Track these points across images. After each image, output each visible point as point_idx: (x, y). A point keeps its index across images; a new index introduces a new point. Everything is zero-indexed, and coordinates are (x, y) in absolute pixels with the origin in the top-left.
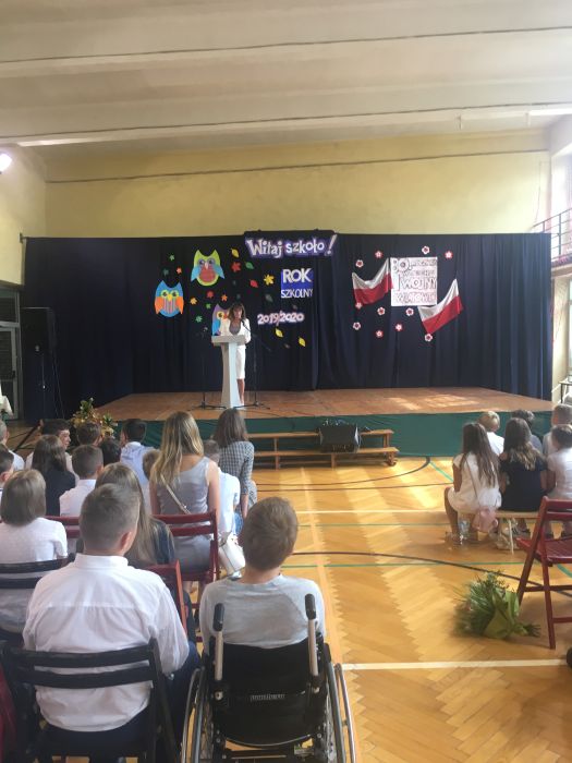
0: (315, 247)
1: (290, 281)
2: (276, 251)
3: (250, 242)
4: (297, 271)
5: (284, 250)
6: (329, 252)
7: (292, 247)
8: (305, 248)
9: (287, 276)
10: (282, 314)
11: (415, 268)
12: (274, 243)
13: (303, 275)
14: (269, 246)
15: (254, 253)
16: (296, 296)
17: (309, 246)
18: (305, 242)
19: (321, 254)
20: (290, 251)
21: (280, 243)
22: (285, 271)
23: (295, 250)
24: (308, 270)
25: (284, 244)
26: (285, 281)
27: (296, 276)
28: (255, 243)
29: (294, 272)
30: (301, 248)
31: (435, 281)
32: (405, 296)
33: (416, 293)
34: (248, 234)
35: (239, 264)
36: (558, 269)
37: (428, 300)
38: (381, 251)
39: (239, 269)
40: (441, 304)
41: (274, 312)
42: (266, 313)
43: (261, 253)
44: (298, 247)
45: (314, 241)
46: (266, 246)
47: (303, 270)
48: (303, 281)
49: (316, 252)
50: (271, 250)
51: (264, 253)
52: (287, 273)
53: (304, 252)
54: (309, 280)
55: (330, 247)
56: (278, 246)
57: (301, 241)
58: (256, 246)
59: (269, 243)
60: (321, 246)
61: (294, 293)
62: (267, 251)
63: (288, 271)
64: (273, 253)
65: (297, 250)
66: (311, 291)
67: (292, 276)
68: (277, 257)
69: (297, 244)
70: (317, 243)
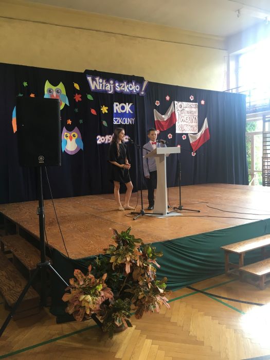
0: (134, 88)
1: (119, 112)
2: (109, 87)
3: (89, 79)
4: (123, 104)
5: (114, 87)
6: (142, 93)
7: (119, 86)
8: (128, 88)
9: (117, 107)
11: (186, 109)
12: (108, 81)
13: (128, 108)
14: (104, 83)
15: (93, 88)
16: (123, 123)
17: (131, 87)
18: (128, 83)
19: (138, 94)
20: (118, 89)
21: (112, 82)
22: (115, 104)
23: (122, 88)
24: (131, 104)
25: (114, 83)
26: (115, 111)
27: (123, 108)
28: (93, 80)
29: (122, 105)
30: (126, 88)
31: (197, 118)
32: (182, 127)
33: (187, 125)
34: (88, 72)
35: (80, 96)
36: (249, 114)
37: (193, 130)
38: (169, 96)
39: (80, 99)
40: (200, 133)
41: (109, 134)
42: (103, 135)
43: (98, 88)
44: (124, 87)
45: (134, 83)
46: (102, 83)
47: (127, 104)
48: (127, 112)
49: (134, 91)
50: (105, 86)
51: (101, 88)
52: (117, 105)
53: (128, 91)
54: (131, 112)
55: (143, 89)
56: (110, 84)
57: (125, 83)
58: (94, 82)
59: (104, 81)
60: (137, 88)
61: (122, 121)
62: (102, 87)
63: (118, 104)
64: (107, 89)
65: (123, 89)
66: (133, 120)
67: (120, 108)
68: (110, 92)
69: (123, 84)
70: (135, 85)
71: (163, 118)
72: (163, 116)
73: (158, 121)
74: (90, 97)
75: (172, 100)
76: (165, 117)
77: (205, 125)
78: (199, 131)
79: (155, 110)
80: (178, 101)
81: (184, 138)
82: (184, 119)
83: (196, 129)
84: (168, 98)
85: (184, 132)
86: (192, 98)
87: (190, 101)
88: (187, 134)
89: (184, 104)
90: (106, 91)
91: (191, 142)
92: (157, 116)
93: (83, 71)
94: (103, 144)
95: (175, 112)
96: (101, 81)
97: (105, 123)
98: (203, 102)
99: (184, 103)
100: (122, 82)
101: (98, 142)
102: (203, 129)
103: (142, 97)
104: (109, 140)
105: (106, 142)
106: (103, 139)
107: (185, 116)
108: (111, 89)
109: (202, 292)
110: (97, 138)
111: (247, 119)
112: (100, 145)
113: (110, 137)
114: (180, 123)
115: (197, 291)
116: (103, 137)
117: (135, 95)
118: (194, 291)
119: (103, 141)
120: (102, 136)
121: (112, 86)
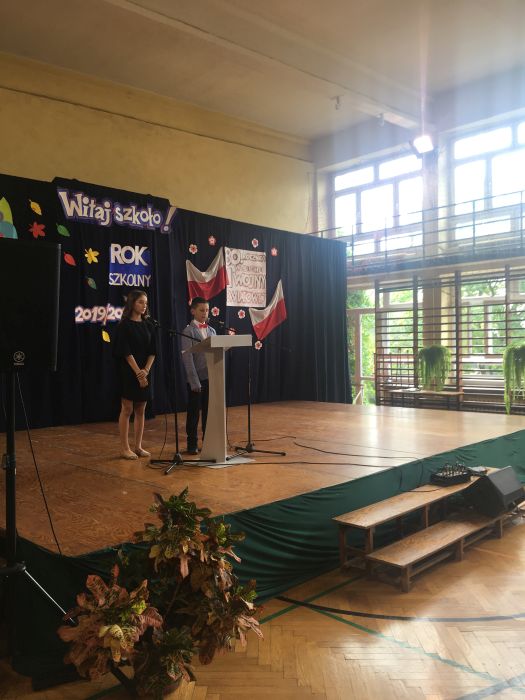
0: (150, 218)
1: (121, 262)
2: (102, 214)
3: (63, 195)
4: (130, 248)
5: (113, 215)
6: (166, 229)
7: (121, 212)
8: (139, 217)
9: (117, 253)
10: (110, 308)
11: (246, 263)
12: (99, 202)
13: (137, 255)
15: (69, 213)
16: (127, 284)
17: (144, 216)
18: (138, 209)
19: (158, 228)
20: (120, 219)
21: (107, 204)
22: (113, 246)
23: (127, 218)
24: (143, 249)
25: (112, 207)
26: (113, 261)
27: (128, 255)
28: (71, 197)
29: (126, 248)
30: (135, 217)
31: (264, 279)
32: (237, 295)
33: (247, 292)
34: (60, 183)
35: (43, 227)
36: (352, 278)
37: (258, 301)
38: (215, 237)
39: (43, 234)
40: (270, 307)
41: (99, 305)
42: (88, 305)
43: (80, 214)
44: (131, 215)
45: (150, 209)
46: (87, 205)
47: (137, 247)
48: (137, 263)
49: (151, 225)
50: (95, 212)
51: (85, 214)
52: (116, 249)
53: (139, 223)
54: (144, 263)
55: (168, 222)
56: (104, 208)
57: (134, 208)
58: (73, 203)
59: (93, 201)
60: (157, 219)
61: (126, 279)
62: (88, 213)
63: (118, 246)
64: (97, 217)
65: (130, 219)
66: (148, 279)
67: (123, 255)
68: (103, 224)
69: (130, 211)
70: (153, 213)
71: (204, 278)
72: (204, 274)
73: (194, 283)
74: (62, 230)
75: (221, 244)
76: (207, 276)
77: (279, 293)
78: (267, 304)
79: (187, 262)
80: (232, 246)
81: (241, 315)
82: (242, 280)
83: (263, 299)
84: (212, 241)
85: (241, 305)
86: (255, 243)
87: (251, 248)
88: (246, 309)
89: (242, 253)
90: (96, 222)
91: (254, 323)
92: (192, 273)
93: (50, 180)
94: (87, 323)
95: (225, 267)
96: (86, 200)
97: (91, 282)
98: (274, 252)
99: (242, 251)
100: (129, 206)
101: (78, 319)
102: (275, 301)
103: (166, 235)
104: (99, 316)
105: (94, 319)
106: (87, 314)
107: (244, 275)
108: (105, 217)
109: (305, 604)
110: (76, 311)
111: (349, 286)
112: (80, 324)
113: (102, 311)
114: (235, 288)
115: (297, 603)
116: (87, 311)
117: (152, 231)
118: (291, 605)
119: (87, 318)
120: (85, 307)
121: (108, 211)
